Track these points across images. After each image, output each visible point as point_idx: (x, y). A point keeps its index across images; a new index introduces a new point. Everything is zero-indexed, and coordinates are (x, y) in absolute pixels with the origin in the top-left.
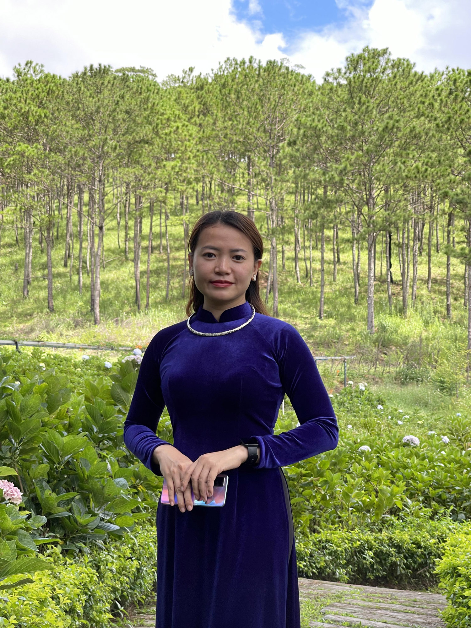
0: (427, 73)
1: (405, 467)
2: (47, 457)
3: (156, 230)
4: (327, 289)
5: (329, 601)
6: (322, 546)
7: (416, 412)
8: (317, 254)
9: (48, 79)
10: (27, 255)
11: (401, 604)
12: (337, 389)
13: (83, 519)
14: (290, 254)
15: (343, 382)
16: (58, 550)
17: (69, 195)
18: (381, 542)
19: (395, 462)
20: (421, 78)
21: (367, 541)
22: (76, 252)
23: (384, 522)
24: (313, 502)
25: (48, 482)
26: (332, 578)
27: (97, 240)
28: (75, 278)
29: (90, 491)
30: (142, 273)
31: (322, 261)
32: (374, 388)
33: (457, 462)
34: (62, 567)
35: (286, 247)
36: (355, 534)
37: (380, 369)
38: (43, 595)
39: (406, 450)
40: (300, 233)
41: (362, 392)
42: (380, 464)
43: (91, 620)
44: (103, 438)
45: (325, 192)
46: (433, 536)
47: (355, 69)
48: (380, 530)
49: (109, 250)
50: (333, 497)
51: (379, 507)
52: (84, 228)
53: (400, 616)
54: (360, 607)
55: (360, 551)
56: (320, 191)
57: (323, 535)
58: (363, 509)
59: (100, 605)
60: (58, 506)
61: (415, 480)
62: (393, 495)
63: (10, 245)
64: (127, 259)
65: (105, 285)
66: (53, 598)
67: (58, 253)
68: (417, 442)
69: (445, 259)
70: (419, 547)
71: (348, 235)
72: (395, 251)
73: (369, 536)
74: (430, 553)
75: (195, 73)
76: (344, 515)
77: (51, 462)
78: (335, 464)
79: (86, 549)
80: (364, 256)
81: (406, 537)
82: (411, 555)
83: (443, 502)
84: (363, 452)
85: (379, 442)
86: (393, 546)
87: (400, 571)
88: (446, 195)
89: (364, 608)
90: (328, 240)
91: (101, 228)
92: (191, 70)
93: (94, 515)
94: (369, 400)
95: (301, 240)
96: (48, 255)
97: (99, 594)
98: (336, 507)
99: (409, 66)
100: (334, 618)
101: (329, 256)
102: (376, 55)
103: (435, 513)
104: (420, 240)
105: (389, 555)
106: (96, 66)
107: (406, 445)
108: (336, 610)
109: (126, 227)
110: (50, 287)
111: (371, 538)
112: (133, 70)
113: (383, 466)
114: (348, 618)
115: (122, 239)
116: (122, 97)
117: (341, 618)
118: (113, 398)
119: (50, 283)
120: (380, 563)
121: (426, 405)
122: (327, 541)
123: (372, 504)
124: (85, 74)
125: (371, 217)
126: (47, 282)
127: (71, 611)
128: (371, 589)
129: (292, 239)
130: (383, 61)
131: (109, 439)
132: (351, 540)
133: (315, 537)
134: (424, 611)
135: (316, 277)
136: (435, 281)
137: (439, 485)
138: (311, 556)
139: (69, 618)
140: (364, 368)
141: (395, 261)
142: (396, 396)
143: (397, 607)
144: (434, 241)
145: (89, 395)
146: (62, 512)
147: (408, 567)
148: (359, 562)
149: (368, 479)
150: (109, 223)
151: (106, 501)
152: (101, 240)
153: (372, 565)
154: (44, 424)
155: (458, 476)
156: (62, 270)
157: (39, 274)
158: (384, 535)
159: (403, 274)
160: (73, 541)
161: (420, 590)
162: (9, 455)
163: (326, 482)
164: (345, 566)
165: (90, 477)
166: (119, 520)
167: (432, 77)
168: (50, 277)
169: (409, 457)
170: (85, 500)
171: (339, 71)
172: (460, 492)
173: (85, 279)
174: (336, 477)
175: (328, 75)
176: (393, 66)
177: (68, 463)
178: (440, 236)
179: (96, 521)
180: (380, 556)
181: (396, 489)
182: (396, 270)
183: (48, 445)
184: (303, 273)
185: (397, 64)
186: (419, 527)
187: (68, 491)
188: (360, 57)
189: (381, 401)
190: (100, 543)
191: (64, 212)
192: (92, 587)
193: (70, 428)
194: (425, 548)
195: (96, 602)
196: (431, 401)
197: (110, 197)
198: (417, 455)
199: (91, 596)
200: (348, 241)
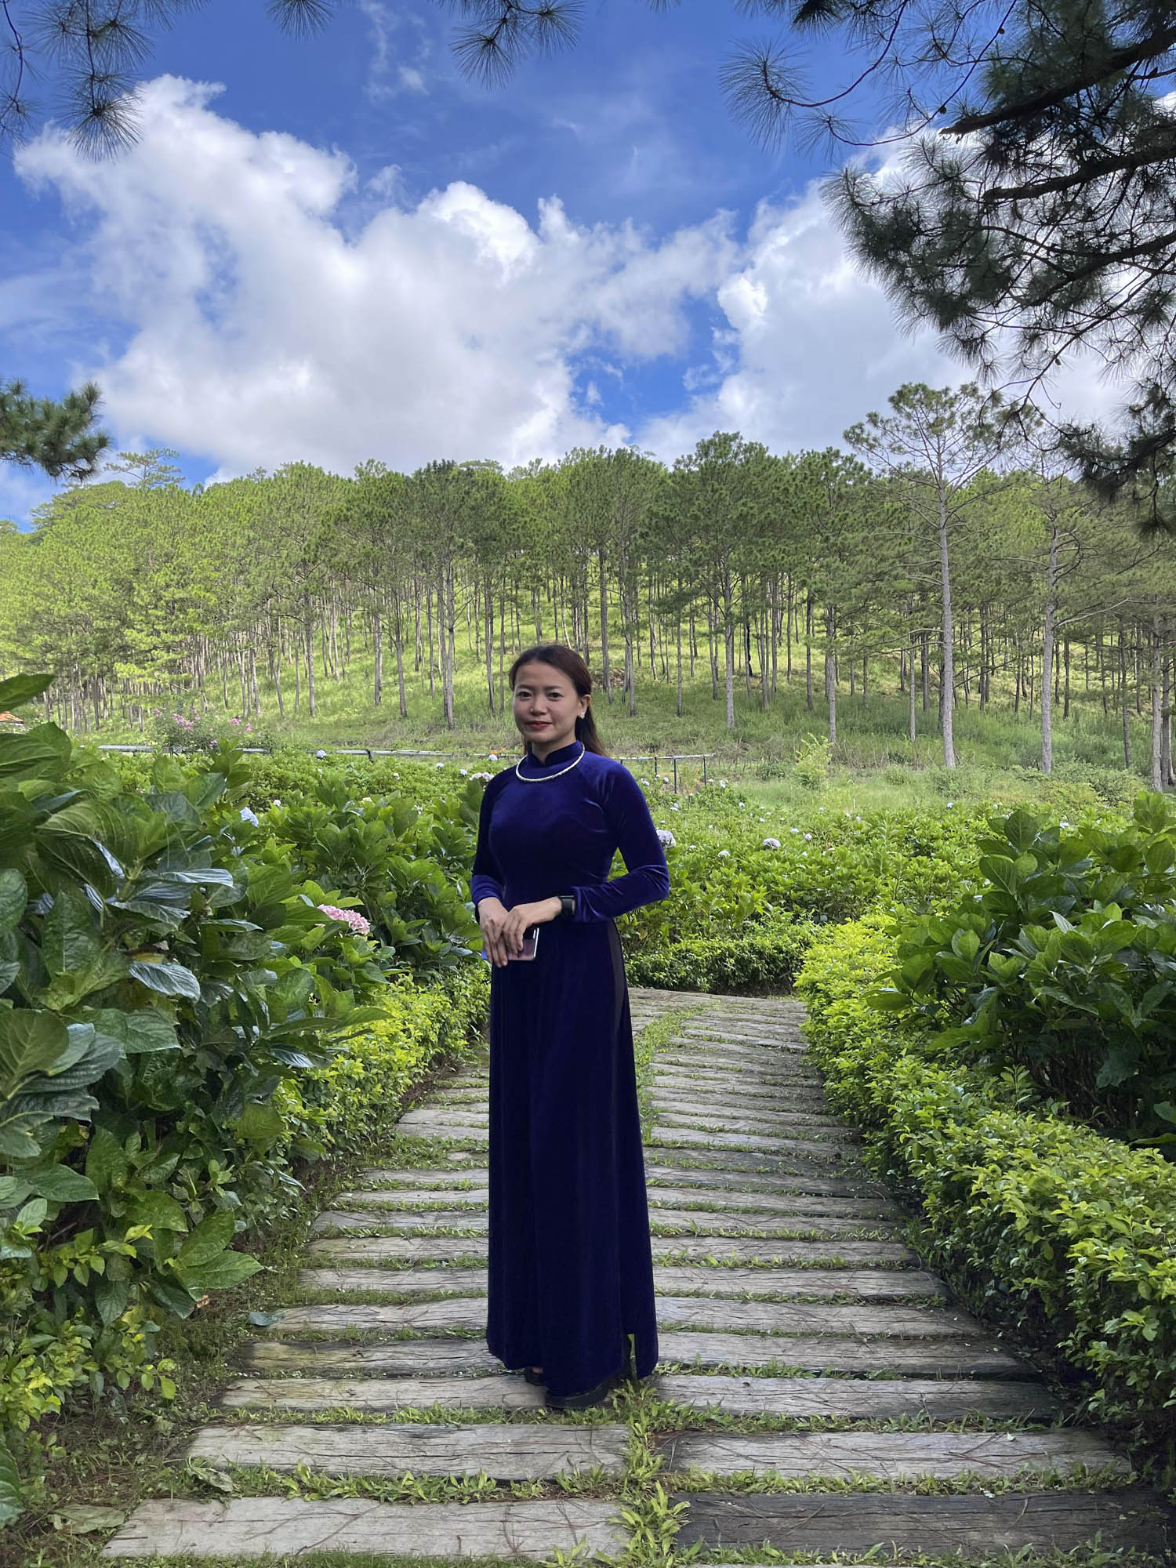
0: (780, 457)
1: (766, 871)
2: (395, 883)
3: (508, 630)
4: (685, 685)
5: (689, 1015)
6: (682, 956)
7: (778, 808)
8: (673, 649)
9: (392, 477)
10: (377, 660)
11: (763, 1014)
12: (698, 788)
13: (433, 946)
14: (646, 650)
15: (704, 780)
16: (409, 978)
17: (417, 596)
18: (743, 949)
19: (755, 866)
20: (774, 462)
21: (728, 949)
22: (427, 655)
23: (745, 928)
24: (673, 912)
25: (397, 909)
26: (693, 988)
27: (447, 642)
28: (428, 682)
29: (441, 916)
30: (496, 675)
31: (679, 656)
32: (735, 785)
33: (819, 863)
34: (414, 996)
35: (642, 644)
36: (715, 943)
37: (741, 765)
38: (392, 1030)
39: (767, 853)
40: (656, 627)
41: (723, 790)
42: (741, 868)
43: (446, 1047)
44: (453, 861)
45: (680, 584)
46: (794, 941)
47: (706, 455)
48: (742, 937)
49: (461, 652)
50: (692, 905)
51: (740, 913)
52: (434, 630)
53: (759, 1027)
54: (721, 1019)
55: (721, 959)
56: (675, 583)
57: (684, 944)
58: (721, 916)
59: (455, 1032)
60: (409, 932)
61: (777, 884)
62: (753, 901)
63: (359, 651)
64: (479, 661)
65: (458, 690)
66: (404, 1031)
67: (408, 658)
68: (778, 844)
69: (805, 649)
70: (781, 951)
71: (705, 629)
72: (753, 642)
73: (731, 944)
74: (792, 958)
75: (543, 464)
76: (704, 923)
77: (399, 888)
78: (694, 872)
79: (439, 976)
80: (722, 649)
81: (768, 943)
82: (773, 960)
83: (805, 905)
84: (722, 857)
85: (739, 845)
86: (755, 952)
87: (762, 976)
88: (804, 583)
89: (725, 1020)
90: (685, 634)
91: (451, 630)
92: (538, 461)
93: (446, 941)
94: (730, 798)
95: (656, 635)
96: (399, 660)
97: (453, 1020)
98: (696, 915)
99: (762, 451)
100: (694, 1032)
101: (686, 650)
102: (727, 440)
103: (797, 916)
104: (779, 630)
105: (750, 961)
106: (439, 462)
107: (766, 848)
108: (696, 1024)
109: (477, 627)
110: (401, 693)
111: (732, 946)
112: (478, 463)
113: (743, 869)
114: (709, 1032)
115: (473, 641)
116: (468, 493)
117: (702, 1032)
118: (461, 817)
119: (402, 688)
120: (742, 970)
121: (788, 800)
122: (688, 951)
123: (732, 911)
124: (428, 470)
125: (728, 609)
126: (398, 688)
127: (424, 1041)
128: (732, 999)
129: (648, 634)
130: (734, 446)
131: (459, 861)
132: (712, 949)
133: (674, 947)
134: (785, 1021)
135: (673, 673)
136: (796, 672)
137: (800, 887)
138: (671, 966)
139: (422, 1049)
140: (724, 765)
141: (753, 653)
142: (758, 792)
143: (758, 1017)
144: (793, 631)
145: (439, 813)
146: (412, 939)
147: (770, 972)
148: (720, 970)
149: (728, 885)
150: (459, 624)
151: (457, 926)
152: (452, 641)
153: (734, 972)
154: (390, 849)
155: (819, 878)
156: (413, 674)
157: (391, 679)
158: (745, 942)
159: (762, 667)
160: (426, 967)
161: (783, 994)
162: (355, 883)
163: (684, 892)
164: (706, 975)
165: (439, 902)
166: (472, 944)
167: (786, 460)
168: (401, 682)
169: (770, 860)
170: (436, 925)
171: (690, 457)
172: (822, 894)
173: (438, 683)
174: (695, 886)
175: (678, 462)
176: (745, 451)
177: (417, 888)
178: (800, 624)
179: (448, 947)
180: (740, 961)
181: (757, 895)
182: (755, 663)
183: (395, 871)
184: (660, 669)
185: (750, 448)
186: (781, 932)
187: (418, 918)
188: (711, 442)
189: (742, 799)
190: (453, 968)
191: (413, 614)
192: (445, 1015)
193: (418, 851)
194: (787, 953)
195: (451, 1029)
196: (793, 796)
197: (459, 597)
198: (778, 858)
199: (446, 1024)
200: (704, 635)
